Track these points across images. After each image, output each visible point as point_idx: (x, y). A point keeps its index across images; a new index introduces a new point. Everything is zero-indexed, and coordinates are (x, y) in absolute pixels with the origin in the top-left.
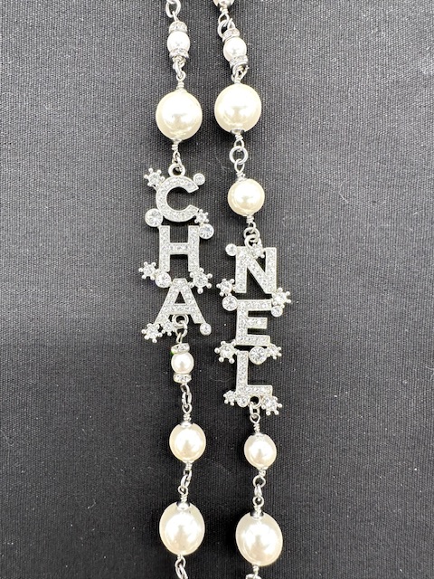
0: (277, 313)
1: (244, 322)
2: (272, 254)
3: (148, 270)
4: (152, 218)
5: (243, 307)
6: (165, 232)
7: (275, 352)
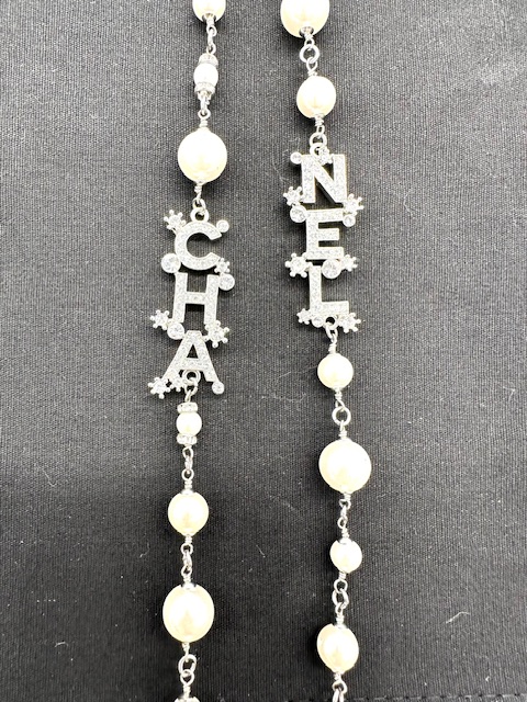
0: (349, 222)
1: (314, 235)
2: (340, 162)
3: (160, 319)
4: (170, 263)
5: (313, 218)
6: (182, 280)
7: (350, 263)
